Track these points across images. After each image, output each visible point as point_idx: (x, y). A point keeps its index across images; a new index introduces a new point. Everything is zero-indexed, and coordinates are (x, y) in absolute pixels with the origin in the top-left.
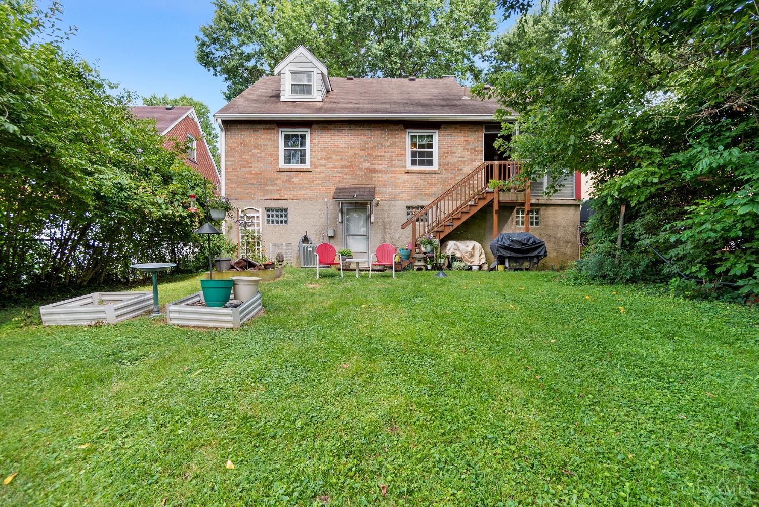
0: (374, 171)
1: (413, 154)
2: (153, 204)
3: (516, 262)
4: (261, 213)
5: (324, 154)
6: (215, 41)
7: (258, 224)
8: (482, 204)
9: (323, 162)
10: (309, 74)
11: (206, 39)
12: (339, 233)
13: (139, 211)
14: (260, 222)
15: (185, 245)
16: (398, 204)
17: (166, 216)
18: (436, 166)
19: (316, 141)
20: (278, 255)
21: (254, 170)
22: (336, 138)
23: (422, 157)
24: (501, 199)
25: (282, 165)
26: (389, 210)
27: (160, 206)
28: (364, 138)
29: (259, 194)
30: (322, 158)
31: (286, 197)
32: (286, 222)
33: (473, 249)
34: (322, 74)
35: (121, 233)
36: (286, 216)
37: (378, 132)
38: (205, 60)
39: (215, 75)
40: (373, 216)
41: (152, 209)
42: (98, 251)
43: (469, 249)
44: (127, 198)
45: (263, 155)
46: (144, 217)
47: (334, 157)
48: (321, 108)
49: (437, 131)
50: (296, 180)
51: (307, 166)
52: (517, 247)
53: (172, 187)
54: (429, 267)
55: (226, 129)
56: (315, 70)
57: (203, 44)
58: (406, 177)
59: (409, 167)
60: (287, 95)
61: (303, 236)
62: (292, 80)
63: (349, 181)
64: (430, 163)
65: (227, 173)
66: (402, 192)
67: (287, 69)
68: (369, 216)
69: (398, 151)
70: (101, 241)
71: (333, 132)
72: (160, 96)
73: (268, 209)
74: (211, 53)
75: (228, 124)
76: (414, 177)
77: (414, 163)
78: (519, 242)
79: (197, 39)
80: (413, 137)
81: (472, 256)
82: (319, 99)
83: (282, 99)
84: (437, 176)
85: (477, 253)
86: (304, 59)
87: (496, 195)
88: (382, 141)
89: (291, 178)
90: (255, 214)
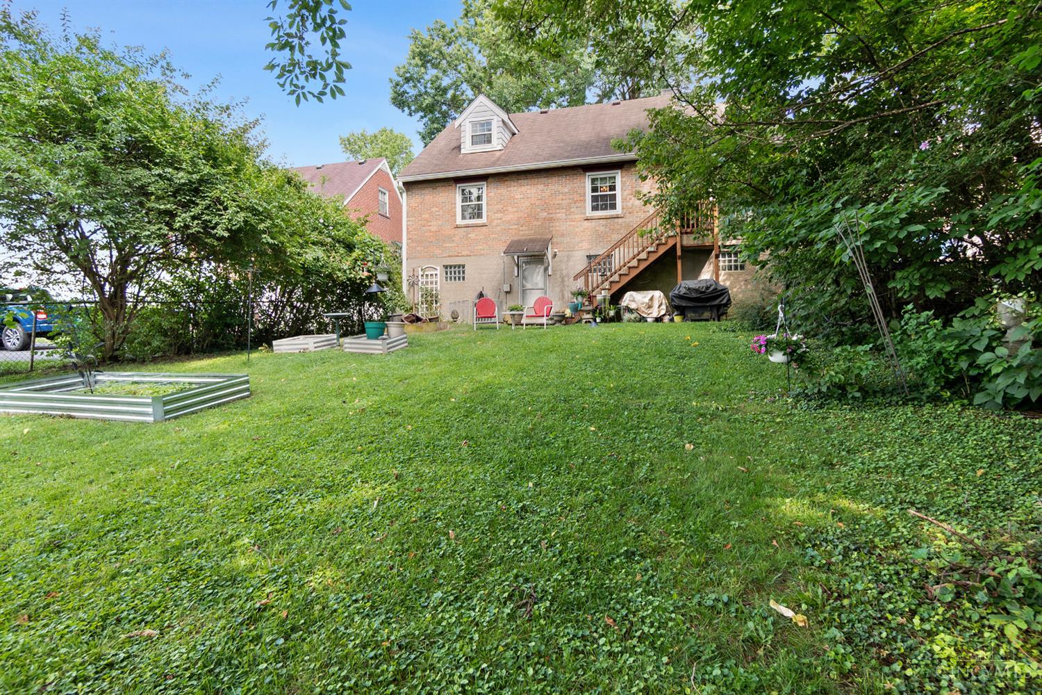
0: (551, 220)
1: (594, 199)
2: (339, 270)
3: (694, 312)
4: (439, 271)
5: (500, 206)
6: (407, 80)
7: (436, 282)
8: (662, 250)
9: (499, 215)
10: (489, 123)
11: (400, 79)
12: (515, 288)
13: (330, 276)
14: (438, 280)
15: (370, 305)
16: (576, 253)
17: (349, 279)
18: (619, 210)
19: (492, 194)
20: (453, 313)
21: (433, 229)
22: (512, 189)
23: (604, 201)
24: (685, 243)
25: (459, 221)
26: (568, 261)
27: (345, 271)
28: (541, 187)
29: (437, 252)
30: (498, 211)
31: (464, 253)
32: (464, 278)
33: (651, 299)
34: (503, 121)
35: (317, 294)
36: (464, 272)
37: (555, 179)
38: (400, 101)
39: (410, 115)
40: (550, 268)
41: (340, 274)
42: (300, 311)
43: (647, 300)
44: (322, 267)
45: (441, 213)
46: (334, 281)
47: (510, 209)
48: (498, 159)
49: (619, 171)
50: (472, 236)
51: (484, 220)
52: (694, 295)
53: (354, 255)
54: (598, 320)
55: (408, 190)
56: (495, 117)
57: (397, 85)
58: (587, 224)
59: (589, 213)
60: (467, 147)
61: (478, 292)
62: (473, 131)
63: (525, 233)
64: (613, 207)
65: (408, 232)
66: (582, 241)
67: (468, 121)
68: (546, 269)
69: (576, 197)
70: (302, 302)
71: (508, 183)
72: (358, 132)
73: (446, 267)
74: (405, 92)
75: (409, 185)
76: (594, 223)
77: (594, 208)
78: (696, 290)
79: (391, 81)
80: (593, 181)
81: (650, 307)
82: (500, 147)
83: (463, 151)
84: (620, 220)
85: (656, 304)
86: (485, 108)
87: (678, 238)
88: (560, 188)
89: (468, 233)
90: (434, 273)
